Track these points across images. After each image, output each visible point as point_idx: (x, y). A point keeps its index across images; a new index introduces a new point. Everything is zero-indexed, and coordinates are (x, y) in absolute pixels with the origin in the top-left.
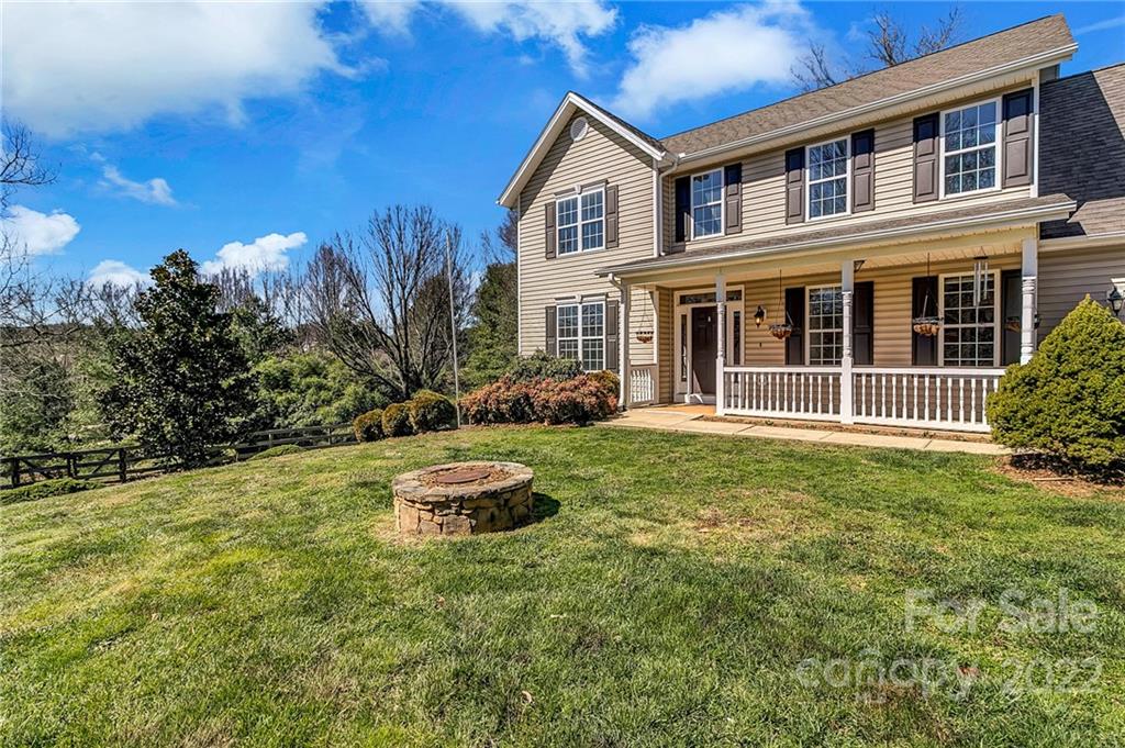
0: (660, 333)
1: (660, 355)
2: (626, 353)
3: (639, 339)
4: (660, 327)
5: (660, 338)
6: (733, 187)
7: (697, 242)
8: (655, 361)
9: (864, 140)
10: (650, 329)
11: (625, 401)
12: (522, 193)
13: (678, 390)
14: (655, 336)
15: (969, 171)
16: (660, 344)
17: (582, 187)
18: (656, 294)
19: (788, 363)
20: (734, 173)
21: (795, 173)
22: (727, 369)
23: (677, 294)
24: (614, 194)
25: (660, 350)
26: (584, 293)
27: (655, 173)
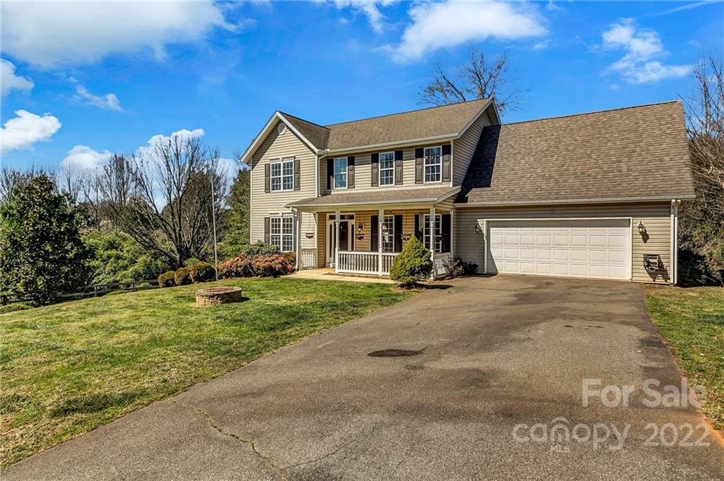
0: (318, 233)
1: (318, 244)
2: (299, 243)
3: (307, 237)
4: (318, 231)
5: (318, 236)
6: (351, 166)
7: (336, 191)
8: (316, 247)
9: (399, 155)
10: (312, 232)
11: (298, 266)
12: (253, 156)
13: (328, 261)
14: (316, 234)
15: (433, 175)
16: (318, 239)
17: (283, 158)
18: (317, 215)
19: (372, 251)
20: (351, 160)
21: (375, 164)
22: (340, 252)
23: (328, 215)
24: (298, 163)
25: (318, 242)
26: (283, 212)
27: (316, 157)
